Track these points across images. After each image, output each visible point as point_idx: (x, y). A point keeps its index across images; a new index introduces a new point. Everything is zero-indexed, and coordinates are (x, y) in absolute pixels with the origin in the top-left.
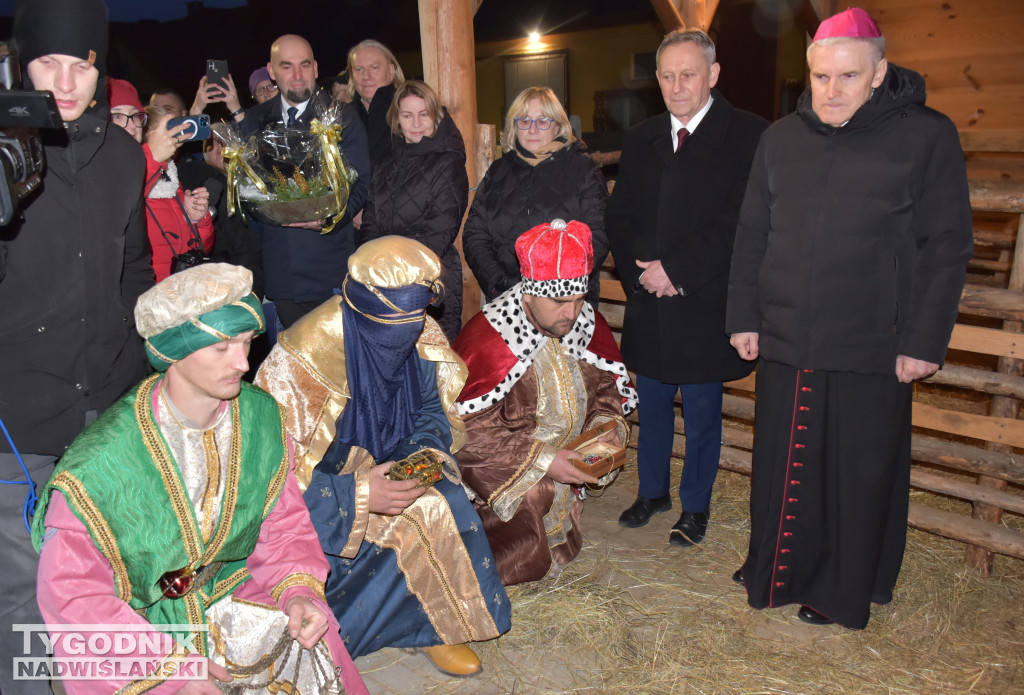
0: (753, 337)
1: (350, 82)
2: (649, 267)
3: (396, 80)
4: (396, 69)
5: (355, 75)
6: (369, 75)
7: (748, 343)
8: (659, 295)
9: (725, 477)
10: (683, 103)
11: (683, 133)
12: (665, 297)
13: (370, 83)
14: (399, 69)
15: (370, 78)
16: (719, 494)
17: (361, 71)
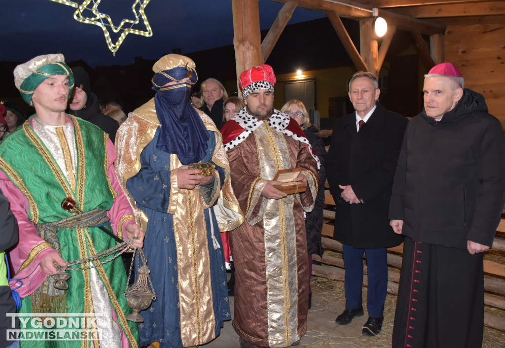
0: (401, 222)
1: (202, 97)
2: (346, 188)
3: (224, 97)
4: (224, 91)
5: (204, 94)
6: (211, 94)
7: (398, 225)
8: (351, 203)
9: (392, 298)
10: (362, 104)
11: (361, 122)
12: (354, 204)
13: (211, 97)
14: (225, 91)
15: (212, 95)
16: (388, 307)
17: (207, 92)
